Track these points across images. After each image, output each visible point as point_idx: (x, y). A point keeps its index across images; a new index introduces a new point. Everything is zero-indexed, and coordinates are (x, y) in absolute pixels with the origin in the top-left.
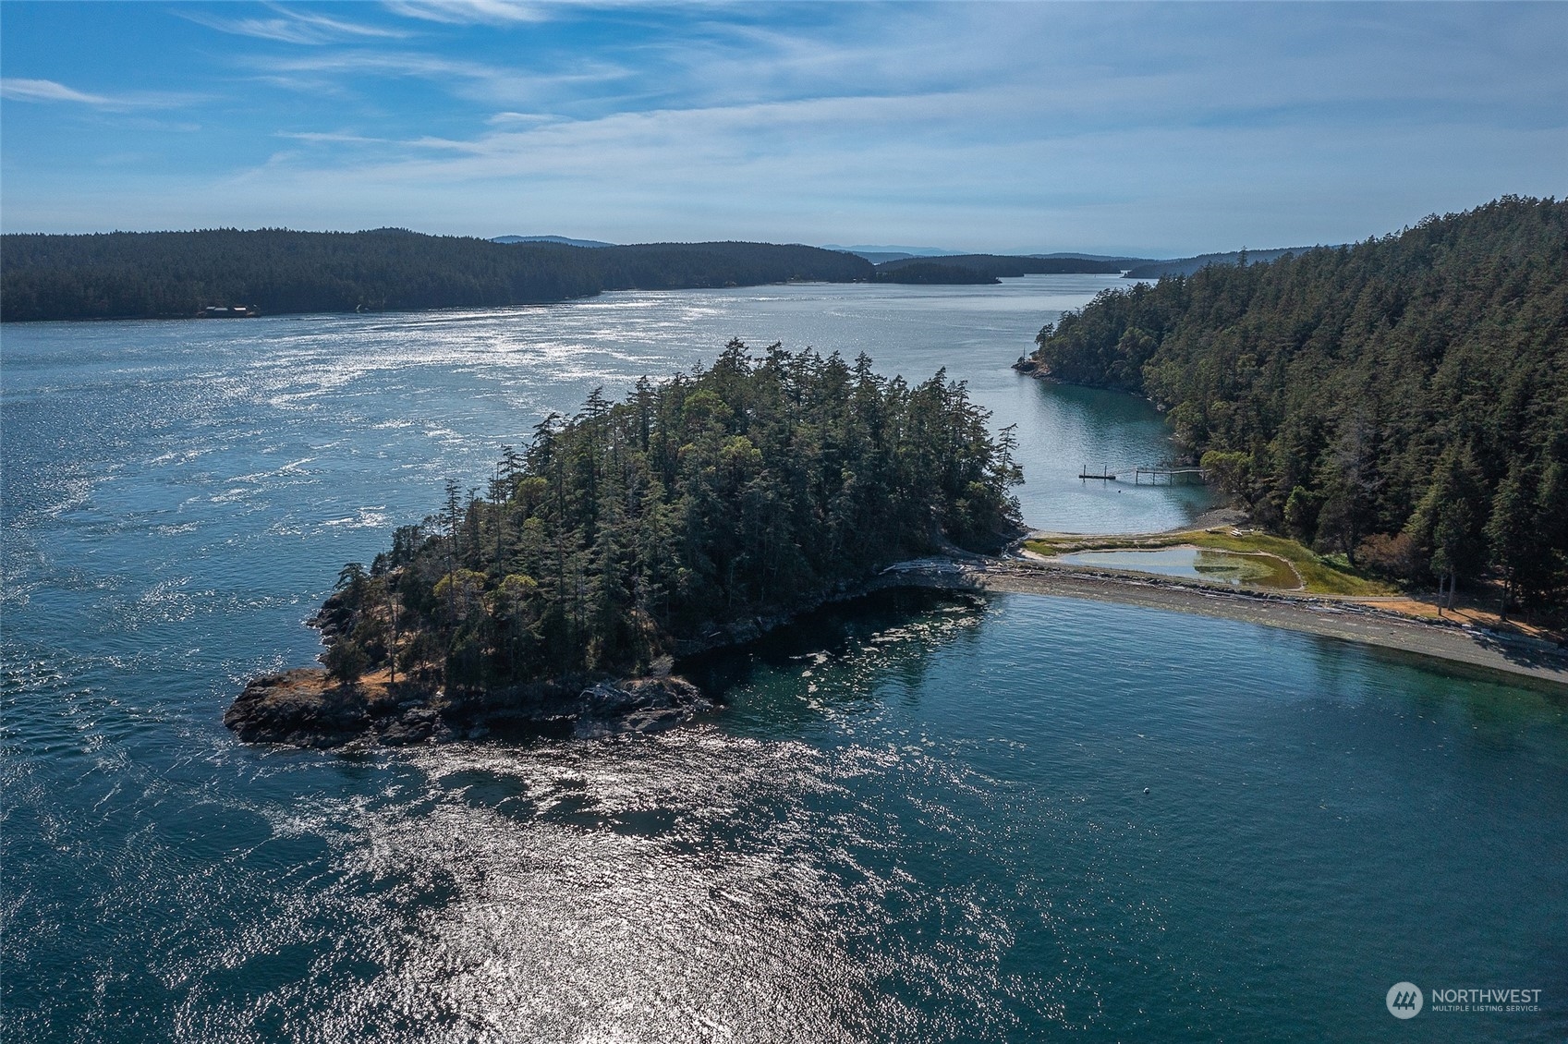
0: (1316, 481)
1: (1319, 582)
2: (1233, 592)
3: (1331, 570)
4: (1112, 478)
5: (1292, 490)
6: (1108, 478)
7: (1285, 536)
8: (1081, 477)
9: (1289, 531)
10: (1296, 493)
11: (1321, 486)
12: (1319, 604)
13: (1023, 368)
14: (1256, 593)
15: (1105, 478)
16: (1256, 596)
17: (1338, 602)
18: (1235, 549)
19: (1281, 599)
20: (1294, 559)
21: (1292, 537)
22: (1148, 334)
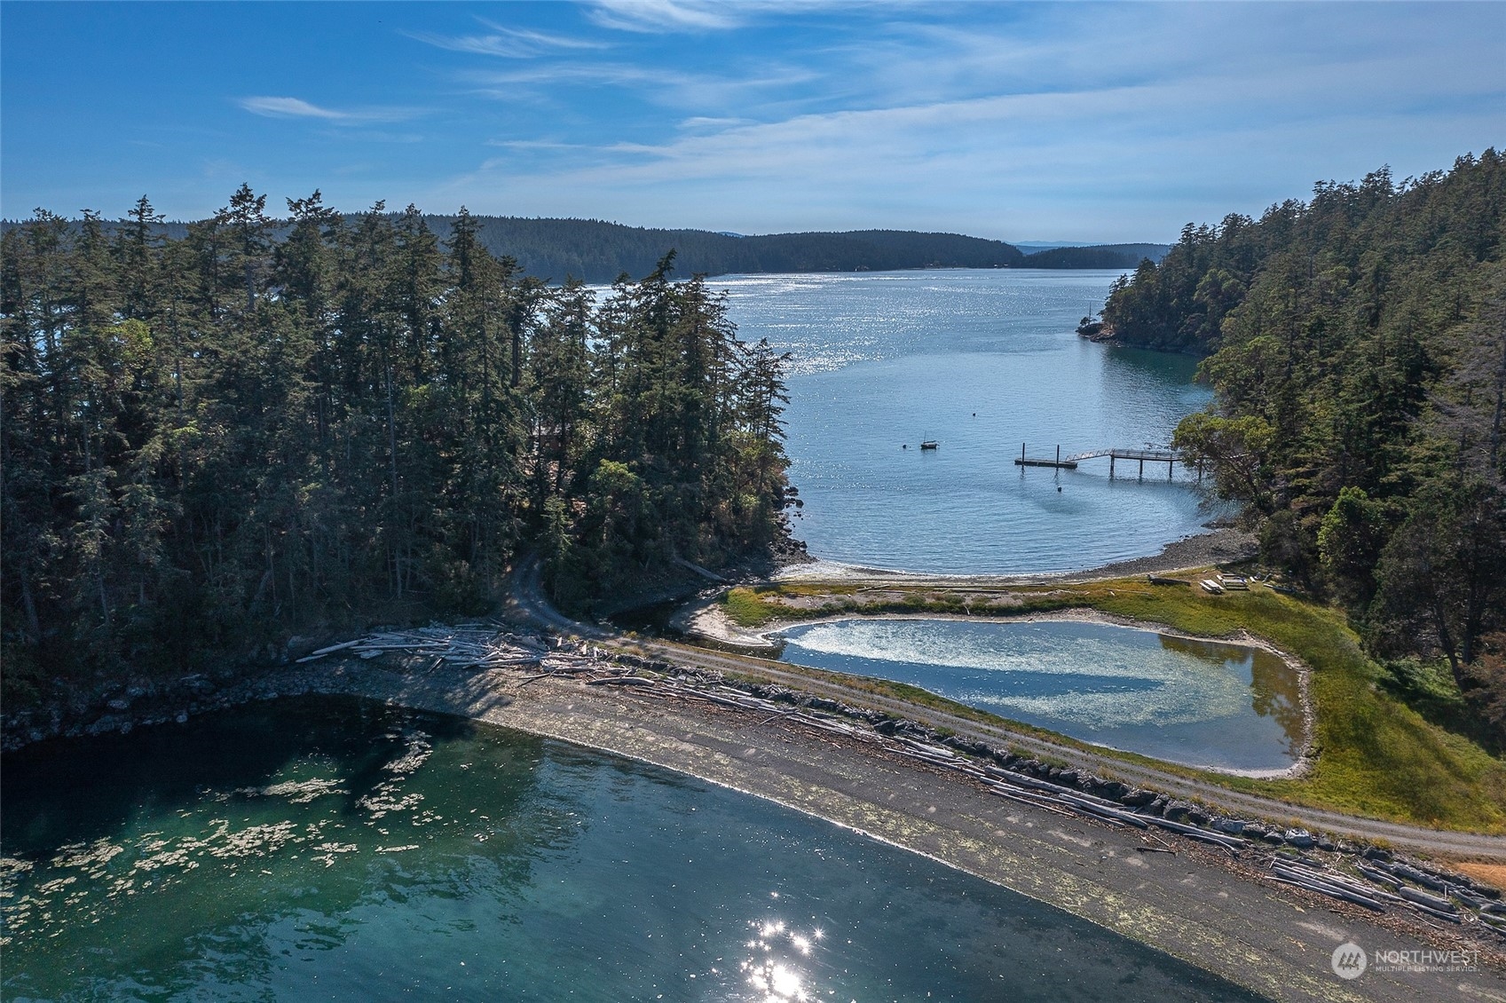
0: (1393, 477)
1: (1353, 753)
2: (1072, 781)
3: (1402, 708)
4: (1071, 466)
5: (1336, 496)
6: (1062, 466)
7: (1320, 598)
8: (1017, 463)
9: (1331, 586)
10: (1342, 503)
11: (1406, 486)
12: (1314, 855)
13: (1088, 332)
14: (1134, 792)
15: (1057, 466)
16: (1130, 804)
17: (1379, 855)
18: (1189, 625)
19: (1200, 820)
20: (1315, 664)
21: (1335, 601)
22: (1235, 276)
